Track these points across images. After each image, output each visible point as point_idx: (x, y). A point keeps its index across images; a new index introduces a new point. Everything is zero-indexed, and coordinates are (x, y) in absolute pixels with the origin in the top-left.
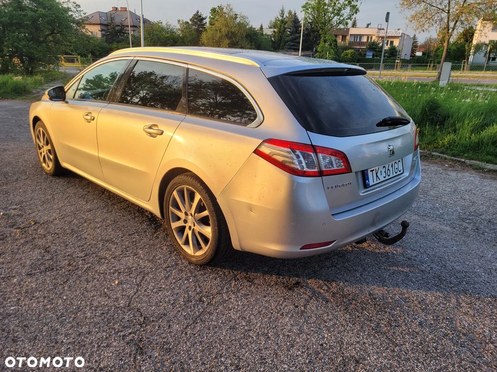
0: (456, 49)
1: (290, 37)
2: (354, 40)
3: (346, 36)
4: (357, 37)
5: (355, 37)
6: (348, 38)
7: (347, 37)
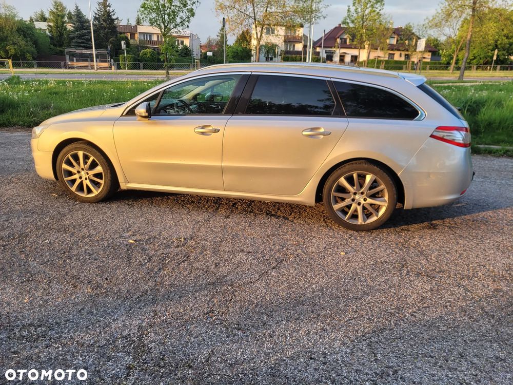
0: (241, 49)
1: (77, 33)
2: (144, 39)
3: (134, 34)
4: (147, 35)
5: (144, 35)
6: (137, 36)
7: (136, 34)
